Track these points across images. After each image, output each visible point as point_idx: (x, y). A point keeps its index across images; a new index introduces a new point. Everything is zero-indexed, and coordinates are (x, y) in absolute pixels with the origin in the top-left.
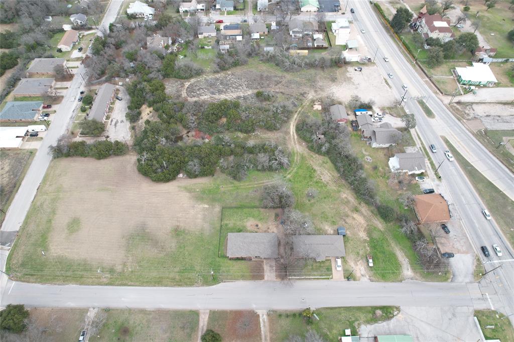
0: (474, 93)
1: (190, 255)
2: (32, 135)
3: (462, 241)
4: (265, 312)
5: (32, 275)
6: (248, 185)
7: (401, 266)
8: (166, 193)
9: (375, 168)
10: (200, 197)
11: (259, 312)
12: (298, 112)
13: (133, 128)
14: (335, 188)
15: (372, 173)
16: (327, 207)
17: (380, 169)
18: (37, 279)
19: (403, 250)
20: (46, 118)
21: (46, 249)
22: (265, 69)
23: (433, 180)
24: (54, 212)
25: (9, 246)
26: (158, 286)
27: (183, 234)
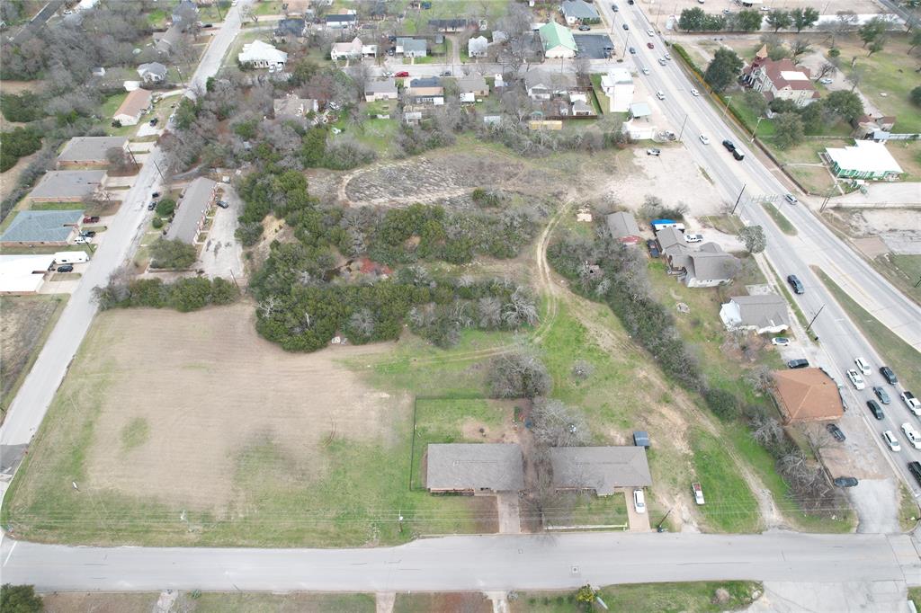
0: (862, 192)
1: (356, 486)
2: (61, 270)
3: (868, 456)
4: (503, 595)
5: (51, 528)
6: (463, 356)
7: (757, 503)
8: (307, 371)
9: (696, 323)
10: (374, 378)
11: (493, 596)
12: (549, 226)
13: (249, 256)
14: (623, 360)
15: (690, 332)
16: (611, 395)
17: (706, 324)
18: (60, 535)
19: (758, 473)
20: (88, 239)
21: (81, 478)
22: (486, 152)
23: (805, 345)
24: (98, 408)
25: (8, 473)
26: (296, 547)
27: (343, 448)
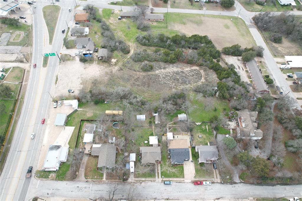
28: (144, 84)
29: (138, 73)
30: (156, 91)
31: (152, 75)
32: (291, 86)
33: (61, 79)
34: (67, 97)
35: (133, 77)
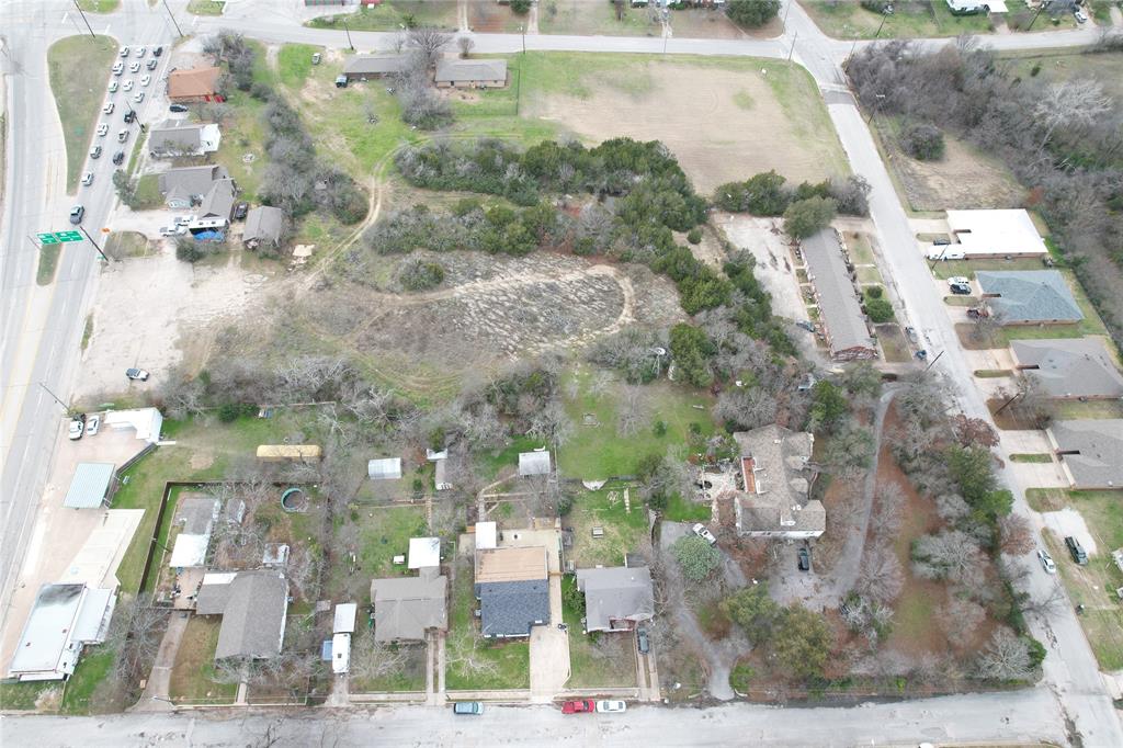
11: (468, 31)
25: (825, 89)
28: (405, 339)
29: (389, 297)
30: (448, 364)
31: (439, 302)
32: (958, 326)
33: (103, 330)
34: (122, 397)
35: (369, 314)
